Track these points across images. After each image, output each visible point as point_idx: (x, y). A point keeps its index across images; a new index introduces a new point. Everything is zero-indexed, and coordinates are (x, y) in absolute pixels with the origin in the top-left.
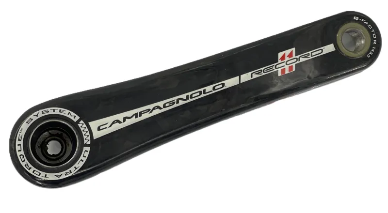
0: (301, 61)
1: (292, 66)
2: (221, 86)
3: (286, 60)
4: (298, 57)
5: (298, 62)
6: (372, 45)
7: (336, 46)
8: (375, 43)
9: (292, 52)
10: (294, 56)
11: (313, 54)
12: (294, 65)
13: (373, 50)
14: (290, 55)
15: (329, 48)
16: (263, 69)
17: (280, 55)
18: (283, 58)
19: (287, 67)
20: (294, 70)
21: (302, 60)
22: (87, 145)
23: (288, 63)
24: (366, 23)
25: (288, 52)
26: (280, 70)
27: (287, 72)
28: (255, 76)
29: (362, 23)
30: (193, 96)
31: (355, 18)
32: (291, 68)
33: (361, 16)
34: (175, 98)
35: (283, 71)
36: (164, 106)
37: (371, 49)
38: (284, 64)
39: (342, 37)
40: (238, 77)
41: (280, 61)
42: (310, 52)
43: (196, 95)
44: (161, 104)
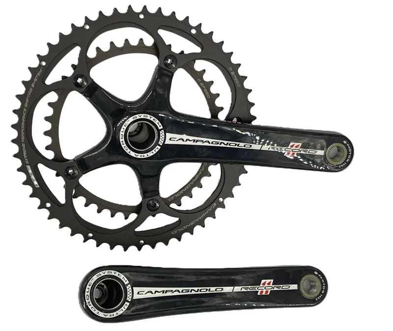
0: (274, 290)
1: (268, 291)
2: (221, 290)
3: (265, 286)
4: (273, 286)
5: (272, 290)
6: (321, 293)
7: (299, 287)
8: (323, 292)
9: (270, 282)
10: (271, 285)
11: (283, 287)
12: (269, 291)
13: (320, 297)
14: (269, 284)
15: (294, 287)
16: (249, 287)
17: (263, 281)
18: (264, 284)
19: (265, 291)
20: (268, 294)
21: (276, 289)
22: (128, 301)
23: (266, 288)
24: (321, 278)
25: (268, 281)
26: (260, 291)
27: (264, 294)
28: (243, 290)
29: (319, 277)
30: (202, 290)
31: (315, 273)
32: (267, 292)
33: (320, 272)
34: (191, 288)
35: (262, 292)
36: (182, 292)
37: (319, 295)
38: (264, 288)
39: (304, 282)
40: (233, 287)
41: (261, 285)
42: (281, 286)
43: (204, 290)
44: (180, 289)
